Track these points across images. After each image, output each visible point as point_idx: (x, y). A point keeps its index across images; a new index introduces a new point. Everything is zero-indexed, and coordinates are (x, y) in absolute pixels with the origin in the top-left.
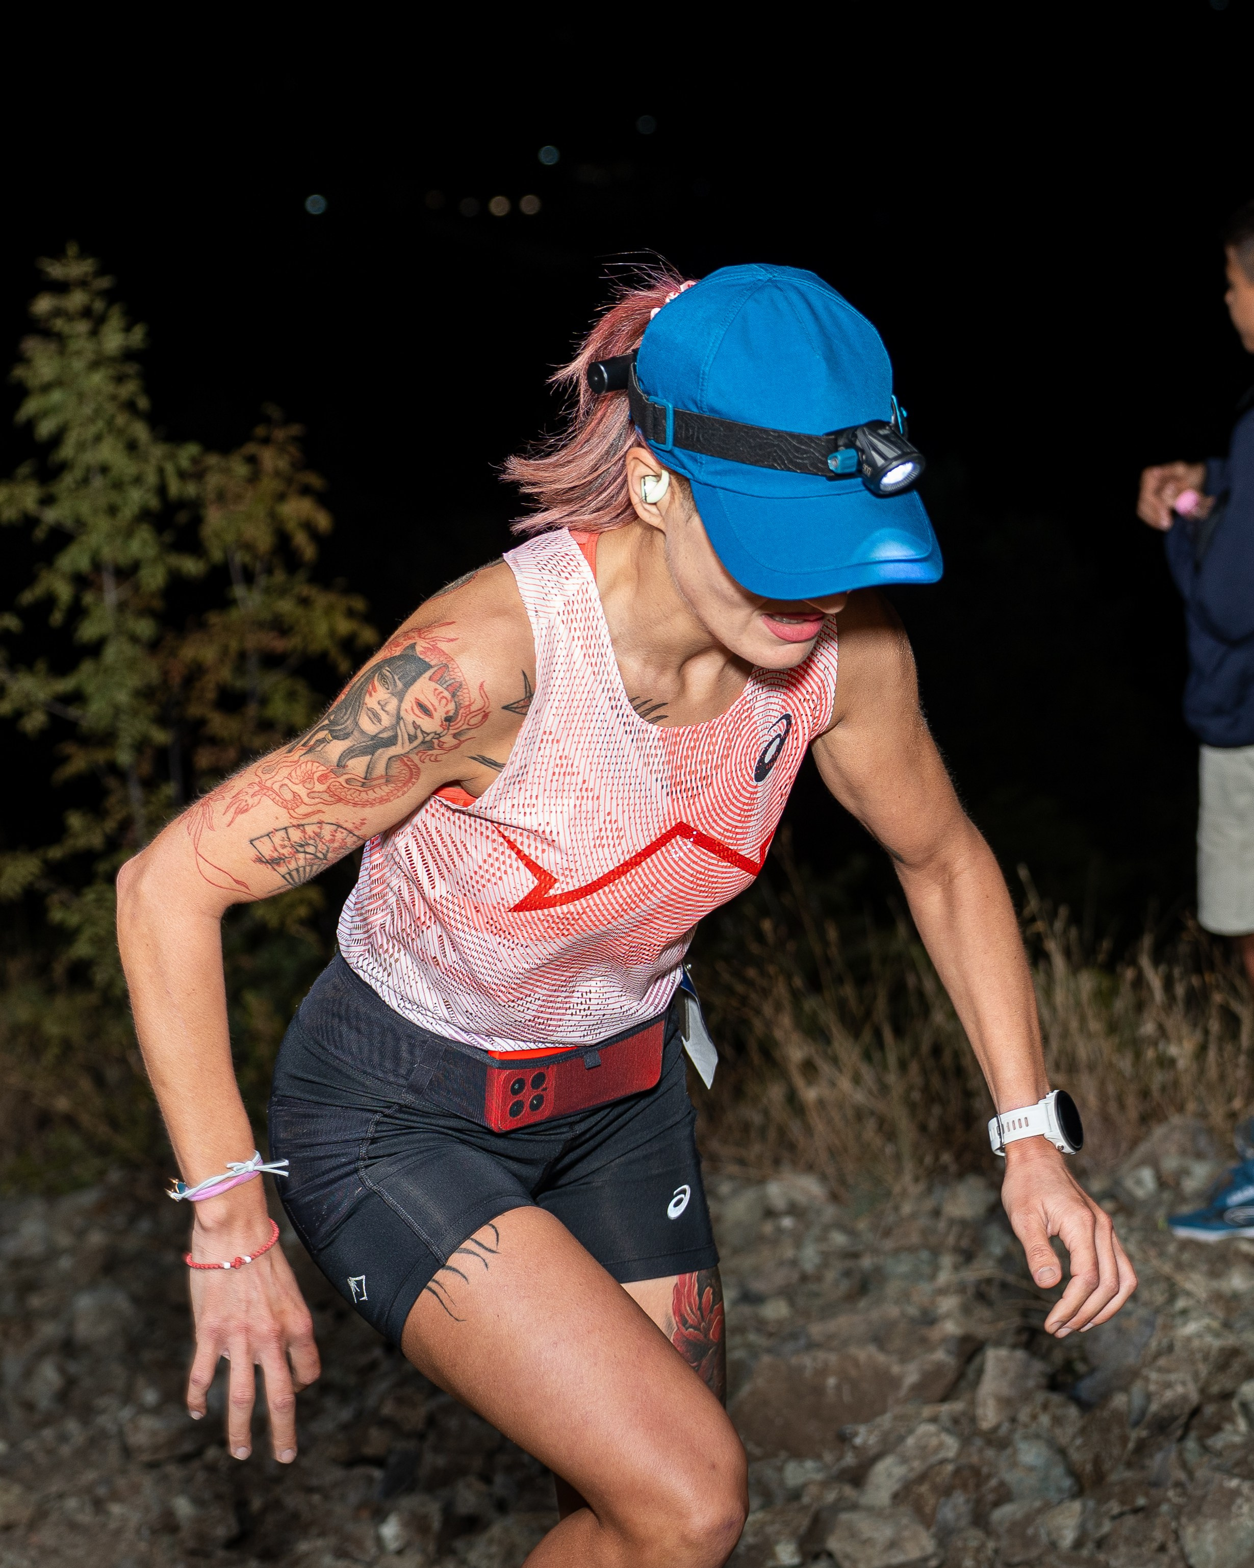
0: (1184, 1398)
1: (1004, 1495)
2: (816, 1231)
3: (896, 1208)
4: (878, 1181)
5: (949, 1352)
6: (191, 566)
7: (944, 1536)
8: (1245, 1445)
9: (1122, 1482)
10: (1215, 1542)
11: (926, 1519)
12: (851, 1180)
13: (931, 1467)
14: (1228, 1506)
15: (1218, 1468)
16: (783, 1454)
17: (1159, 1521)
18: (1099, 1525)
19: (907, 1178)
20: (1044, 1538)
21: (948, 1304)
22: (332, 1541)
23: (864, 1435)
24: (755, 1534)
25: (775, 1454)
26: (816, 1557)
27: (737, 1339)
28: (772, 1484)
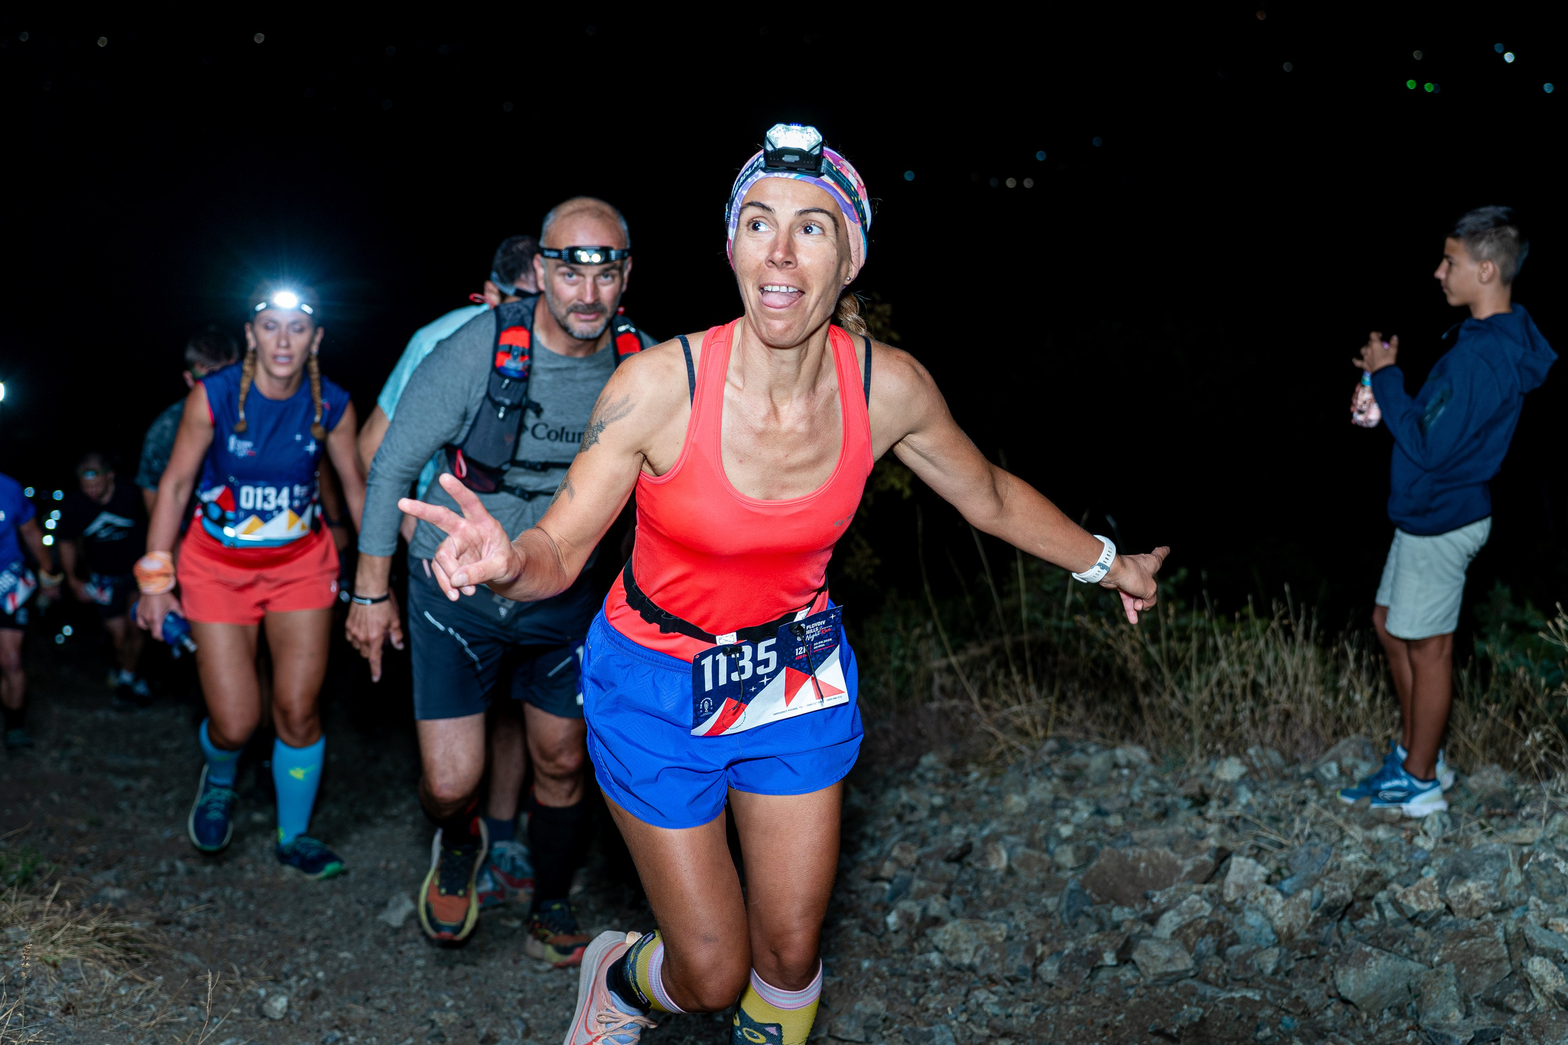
0: (1344, 897)
1: (1235, 940)
2: (1141, 778)
3: (1188, 771)
4: (1179, 754)
5: (1210, 856)
7: (1199, 959)
8: (1376, 927)
9: (1304, 941)
10: (1354, 981)
11: (1190, 949)
12: (1164, 751)
13: (1195, 919)
14: (1364, 962)
15: (1359, 939)
16: (1112, 902)
17: (1322, 965)
18: (1288, 963)
19: (1196, 754)
20: (1256, 967)
21: (1213, 828)
22: (860, 921)
23: (1159, 898)
24: (1093, 946)
25: (1107, 902)
26: (1126, 962)
27: (1092, 835)
28: (1105, 919)
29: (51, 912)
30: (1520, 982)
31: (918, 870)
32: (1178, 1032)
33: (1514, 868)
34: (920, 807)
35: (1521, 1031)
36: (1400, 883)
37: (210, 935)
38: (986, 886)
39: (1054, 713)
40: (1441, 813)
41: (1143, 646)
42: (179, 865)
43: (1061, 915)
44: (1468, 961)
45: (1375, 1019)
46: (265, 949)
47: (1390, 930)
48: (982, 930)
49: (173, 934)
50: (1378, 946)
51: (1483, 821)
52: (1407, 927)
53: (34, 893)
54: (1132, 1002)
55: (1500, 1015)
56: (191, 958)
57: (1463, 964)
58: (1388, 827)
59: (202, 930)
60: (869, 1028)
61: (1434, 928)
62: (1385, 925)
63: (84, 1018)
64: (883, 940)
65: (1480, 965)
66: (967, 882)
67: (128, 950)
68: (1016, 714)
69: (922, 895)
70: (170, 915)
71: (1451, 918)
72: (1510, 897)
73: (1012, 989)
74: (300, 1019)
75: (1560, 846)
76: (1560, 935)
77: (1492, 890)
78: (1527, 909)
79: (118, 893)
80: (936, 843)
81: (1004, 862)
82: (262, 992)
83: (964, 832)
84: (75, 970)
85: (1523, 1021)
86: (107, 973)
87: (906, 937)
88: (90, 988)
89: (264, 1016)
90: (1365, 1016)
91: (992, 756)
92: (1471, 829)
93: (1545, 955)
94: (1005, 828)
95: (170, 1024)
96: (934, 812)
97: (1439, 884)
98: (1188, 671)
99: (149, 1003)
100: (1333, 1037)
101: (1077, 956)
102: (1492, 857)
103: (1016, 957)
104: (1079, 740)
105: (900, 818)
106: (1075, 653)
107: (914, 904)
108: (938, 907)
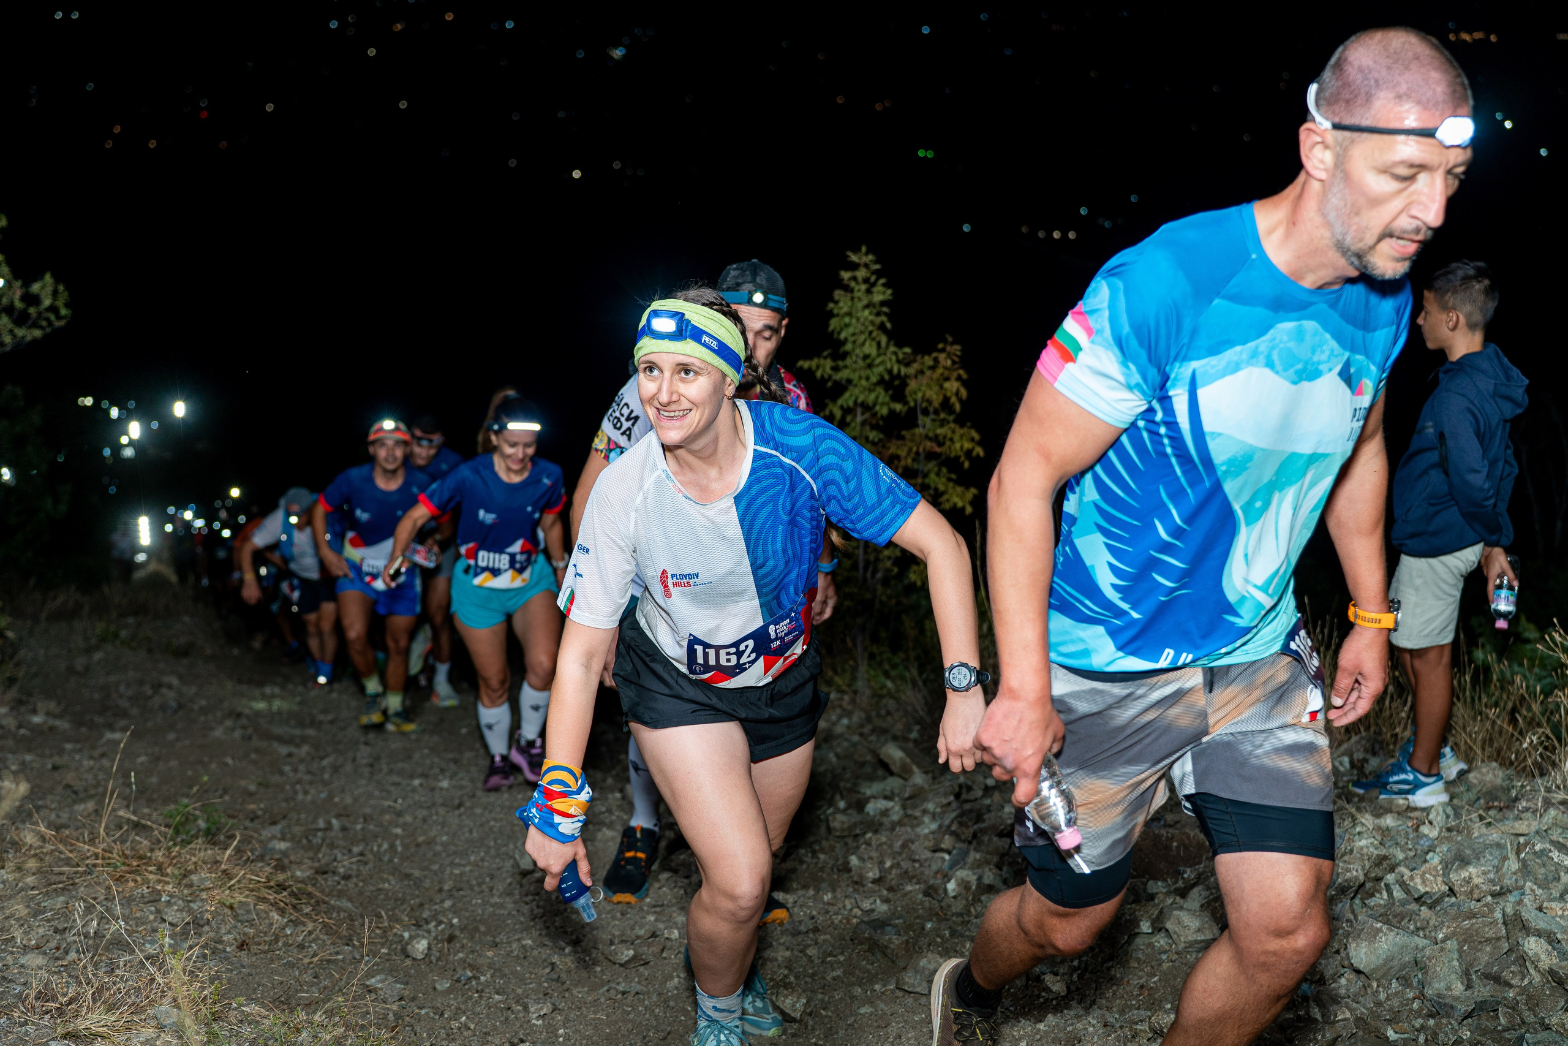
0: (1356, 878)
6: (898, 407)
8: (1385, 907)
10: (1366, 954)
11: (1216, 920)
14: (1375, 937)
15: (1370, 916)
16: (1147, 876)
22: (923, 887)
23: (1190, 873)
24: (1131, 916)
25: (1143, 876)
26: (1160, 930)
28: (1141, 891)
29: (229, 862)
30: (1516, 960)
31: (974, 843)
33: (1512, 856)
34: (975, 787)
35: (1518, 1003)
36: (1407, 867)
37: (361, 884)
40: (1444, 805)
42: (334, 821)
44: (1470, 940)
45: (1384, 988)
46: (408, 898)
47: (1399, 910)
49: (330, 883)
50: (1387, 922)
51: (1481, 812)
52: (1414, 906)
53: (214, 844)
54: (1165, 966)
55: (1498, 988)
56: (346, 904)
57: (1465, 941)
58: (1396, 815)
59: (354, 880)
61: (1438, 908)
62: (1393, 904)
63: (256, 954)
64: (943, 904)
65: (1480, 942)
69: (977, 866)
70: (327, 865)
71: (1453, 900)
72: (1508, 882)
74: (438, 959)
75: (1554, 838)
76: (1553, 918)
77: (1492, 876)
78: (1523, 894)
79: (283, 846)
80: (990, 819)
82: (406, 935)
84: (248, 912)
85: (1519, 994)
86: (275, 916)
87: (964, 903)
88: (261, 928)
89: (408, 956)
90: (1375, 984)
92: (1471, 820)
93: (1539, 936)
95: (329, 961)
96: (988, 792)
97: (1443, 869)
99: (311, 943)
100: (1346, 1003)
102: (1491, 846)
105: (957, 796)
107: (970, 873)
108: (992, 877)
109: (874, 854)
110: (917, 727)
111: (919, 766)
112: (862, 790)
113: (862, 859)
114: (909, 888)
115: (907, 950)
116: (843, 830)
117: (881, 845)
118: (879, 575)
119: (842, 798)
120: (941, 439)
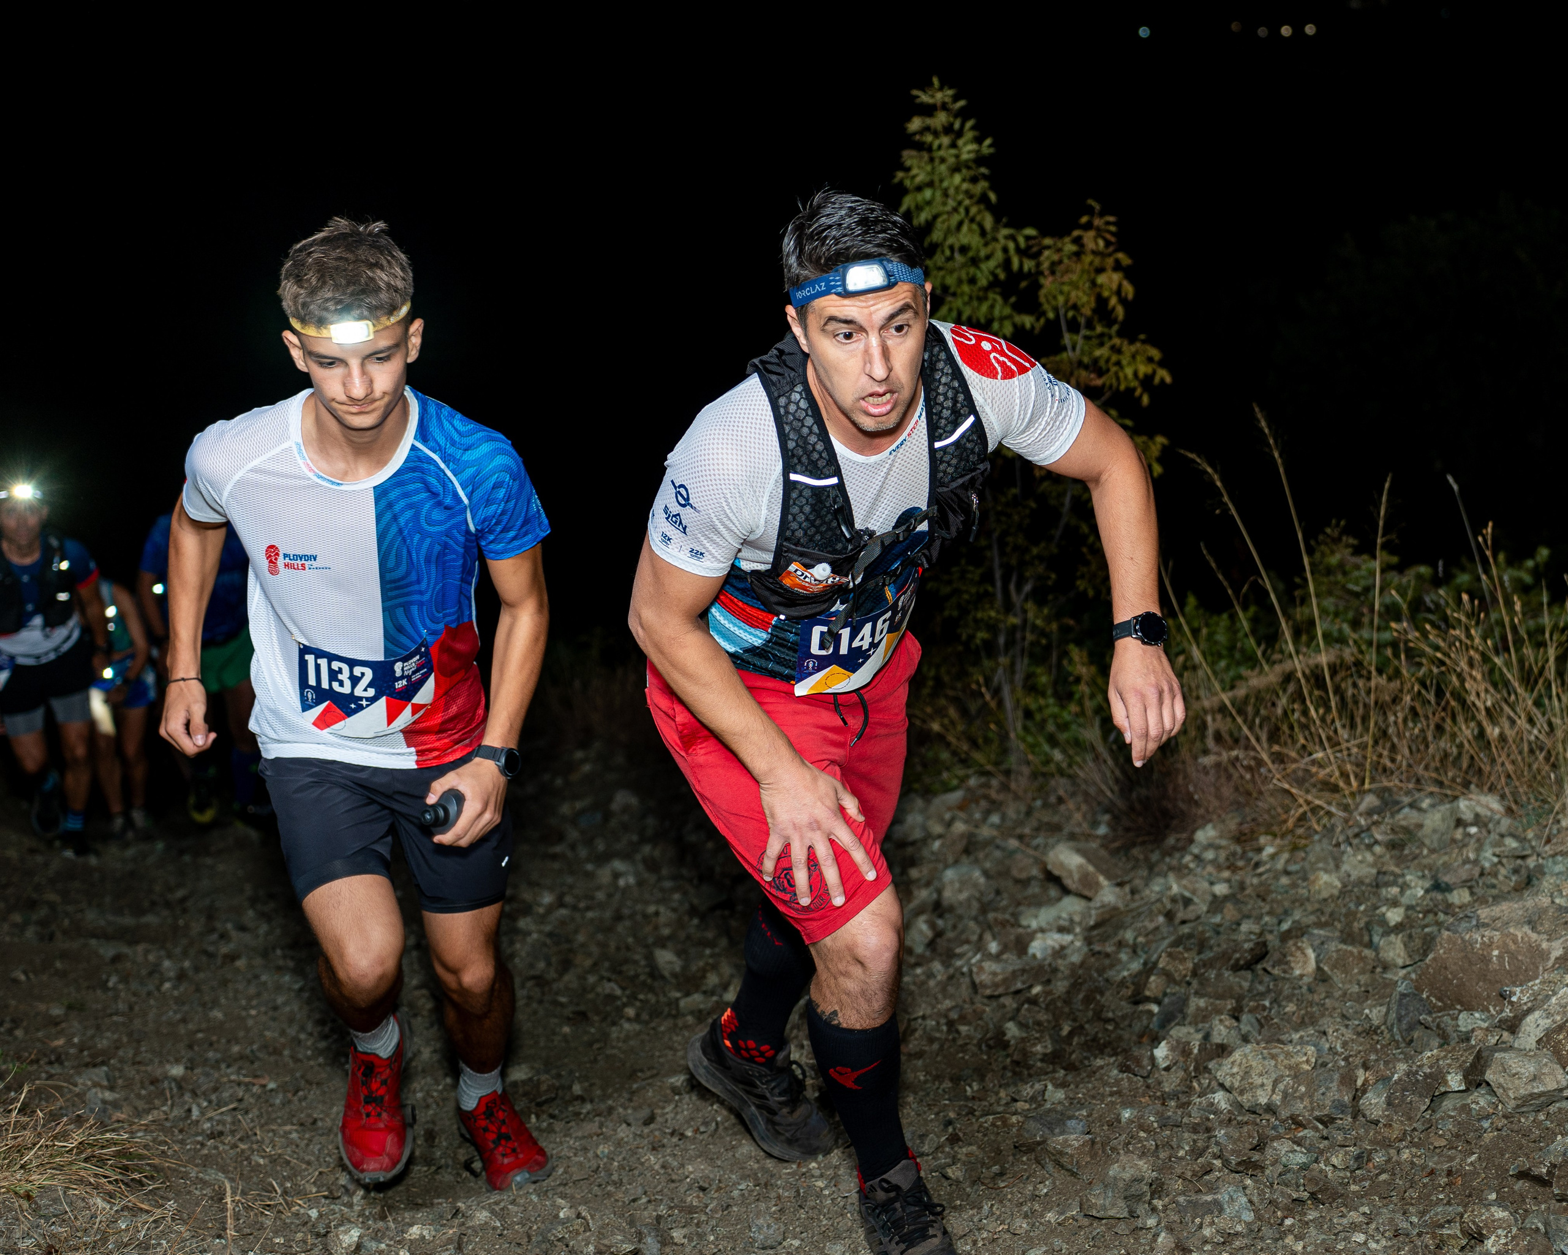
4: (1544, 801)
6: (1028, 321)
11: (1562, 1060)
12: (1524, 798)
16: (1458, 1007)
23: (1520, 995)
24: (1431, 1067)
25: (1452, 1007)
26: (1479, 1085)
27: (1430, 917)
28: (1449, 1029)
29: (21, 1126)
31: (1195, 983)
32: (1549, 1173)
34: (1196, 899)
38: (1289, 999)
39: (1371, 756)
41: (1485, 659)
43: (1390, 1030)
48: (1282, 1057)
54: (1488, 1137)
56: (213, 1175)
59: (229, 1139)
60: (1132, 1199)
64: (1150, 1081)
66: (1262, 995)
67: (126, 1168)
68: (1321, 765)
69: (1204, 1016)
73: (1325, 1133)
80: (1218, 945)
81: (1312, 965)
82: (314, 1213)
83: (1256, 928)
84: (56, 1201)
86: (99, 1203)
87: (1181, 1074)
88: (78, 1223)
91: (1290, 823)
94: (1312, 918)
96: (1216, 904)
98: (1549, 687)
99: (160, 1238)
101: (1411, 1083)
103: (1328, 1088)
104: (1408, 793)
105: (1169, 915)
106: (1397, 674)
107: (1192, 1030)
108: (1224, 1031)
109: (1043, 1017)
110: (1107, 817)
111: (1108, 877)
112: (1024, 923)
113: (1022, 1026)
114: (1099, 1062)
115: (1094, 1156)
116: (996, 985)
117: (1053, 1001)
118: (1028, 588)
119: (994, 938)
120: (1102, 363)
